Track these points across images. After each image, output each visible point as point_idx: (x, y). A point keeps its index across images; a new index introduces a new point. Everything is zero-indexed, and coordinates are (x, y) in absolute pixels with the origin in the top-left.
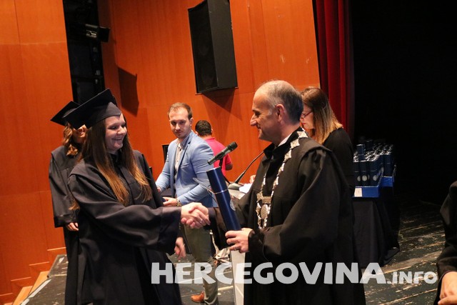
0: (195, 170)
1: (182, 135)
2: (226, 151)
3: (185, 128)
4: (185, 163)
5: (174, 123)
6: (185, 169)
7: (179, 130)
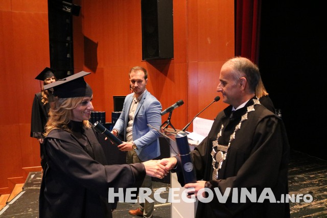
0: (148, 120)
1: (139, 91)
2: (176, 105)
3: (142, 86)
4: (140, 114)
5: (134, 81)
6: (140, 118)
7: (137, 87)
